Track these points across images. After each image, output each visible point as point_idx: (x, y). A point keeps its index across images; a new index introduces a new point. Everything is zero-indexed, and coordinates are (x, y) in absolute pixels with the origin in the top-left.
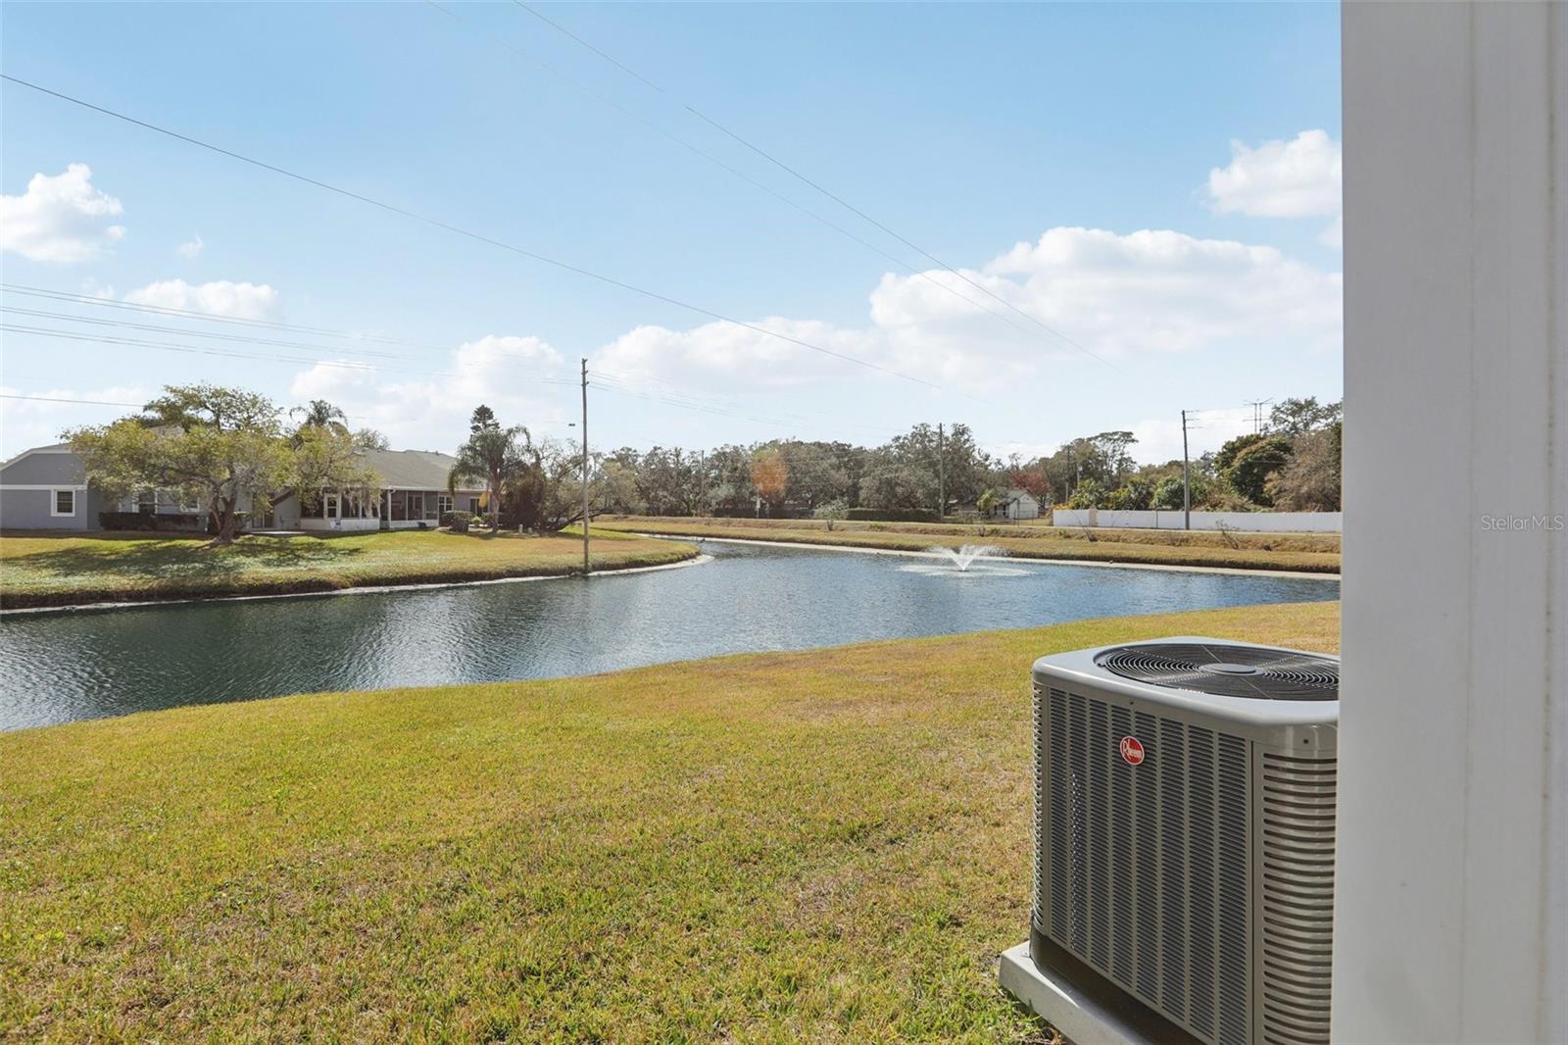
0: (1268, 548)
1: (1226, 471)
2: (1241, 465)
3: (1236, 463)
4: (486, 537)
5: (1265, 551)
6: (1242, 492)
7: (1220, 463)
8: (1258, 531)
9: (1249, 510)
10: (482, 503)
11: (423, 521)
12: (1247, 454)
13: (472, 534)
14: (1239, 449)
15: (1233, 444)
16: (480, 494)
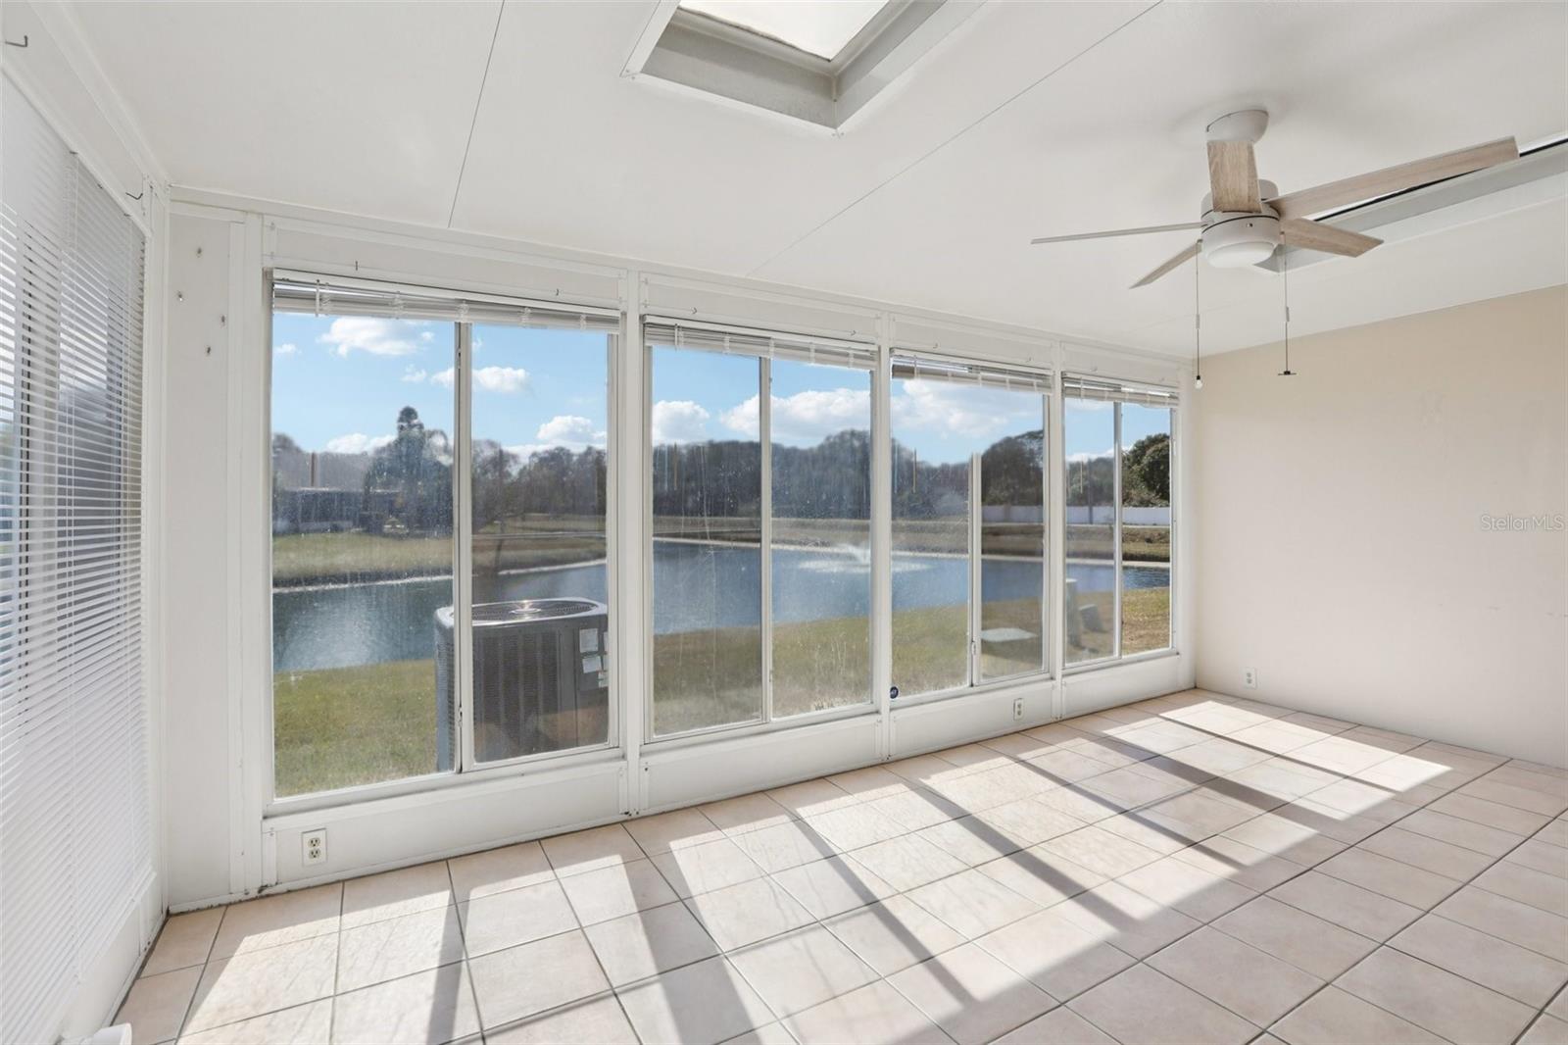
0: (1149, 541)
1: (1135, 467)
2: (1149, 463)
3: (1145, 460)
4: (399, 537)
5: (1146, 544)
6: (1151, 488)
7: (1132, 460)
8: (1155, 525)
9: (1154, 505)
10: (397, 505)
11: (335, 523)
12: (1154, 451)
13: (386, 536)
14: (1148, 447)
15: (1143, 442)
16: (396, 495)
